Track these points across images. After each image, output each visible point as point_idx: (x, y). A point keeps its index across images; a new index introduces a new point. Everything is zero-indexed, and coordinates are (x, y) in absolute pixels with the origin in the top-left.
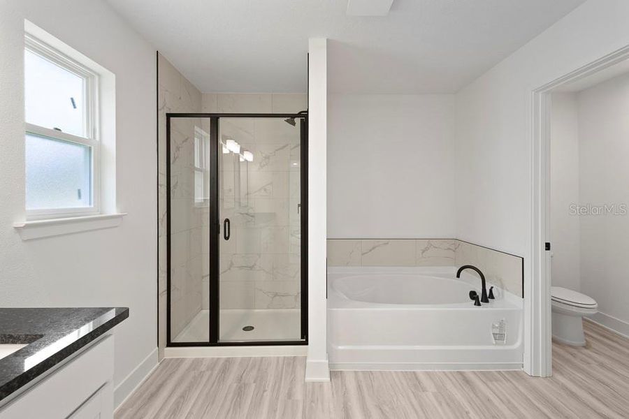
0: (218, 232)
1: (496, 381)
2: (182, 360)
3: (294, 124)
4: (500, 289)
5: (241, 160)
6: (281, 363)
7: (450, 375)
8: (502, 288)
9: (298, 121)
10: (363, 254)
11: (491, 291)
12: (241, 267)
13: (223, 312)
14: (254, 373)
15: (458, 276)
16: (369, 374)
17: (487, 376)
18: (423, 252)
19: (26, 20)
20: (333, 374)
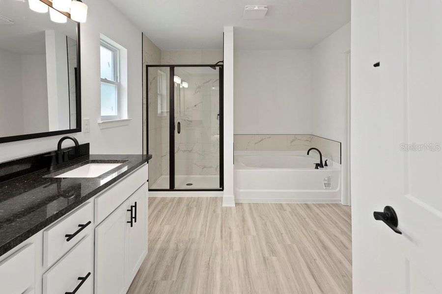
0: (174, 129)
1: (324, 207)
2: (155, 198)
3: (215, 69)
4: (331, 161)
5: (181, 87)
6: (209, 199)
7: (300, 205)
8: (332, 160)
9: (218, 68)
10: (256, 143)
11: (326, 162)
12: (185, 151)
13: (176, 177)
14: (195, 203)
15: (308, 154)
16: (257, 205)
17: (320, 206)
18: (291, 142)
19: (101, 34)
20: (237, 204)
